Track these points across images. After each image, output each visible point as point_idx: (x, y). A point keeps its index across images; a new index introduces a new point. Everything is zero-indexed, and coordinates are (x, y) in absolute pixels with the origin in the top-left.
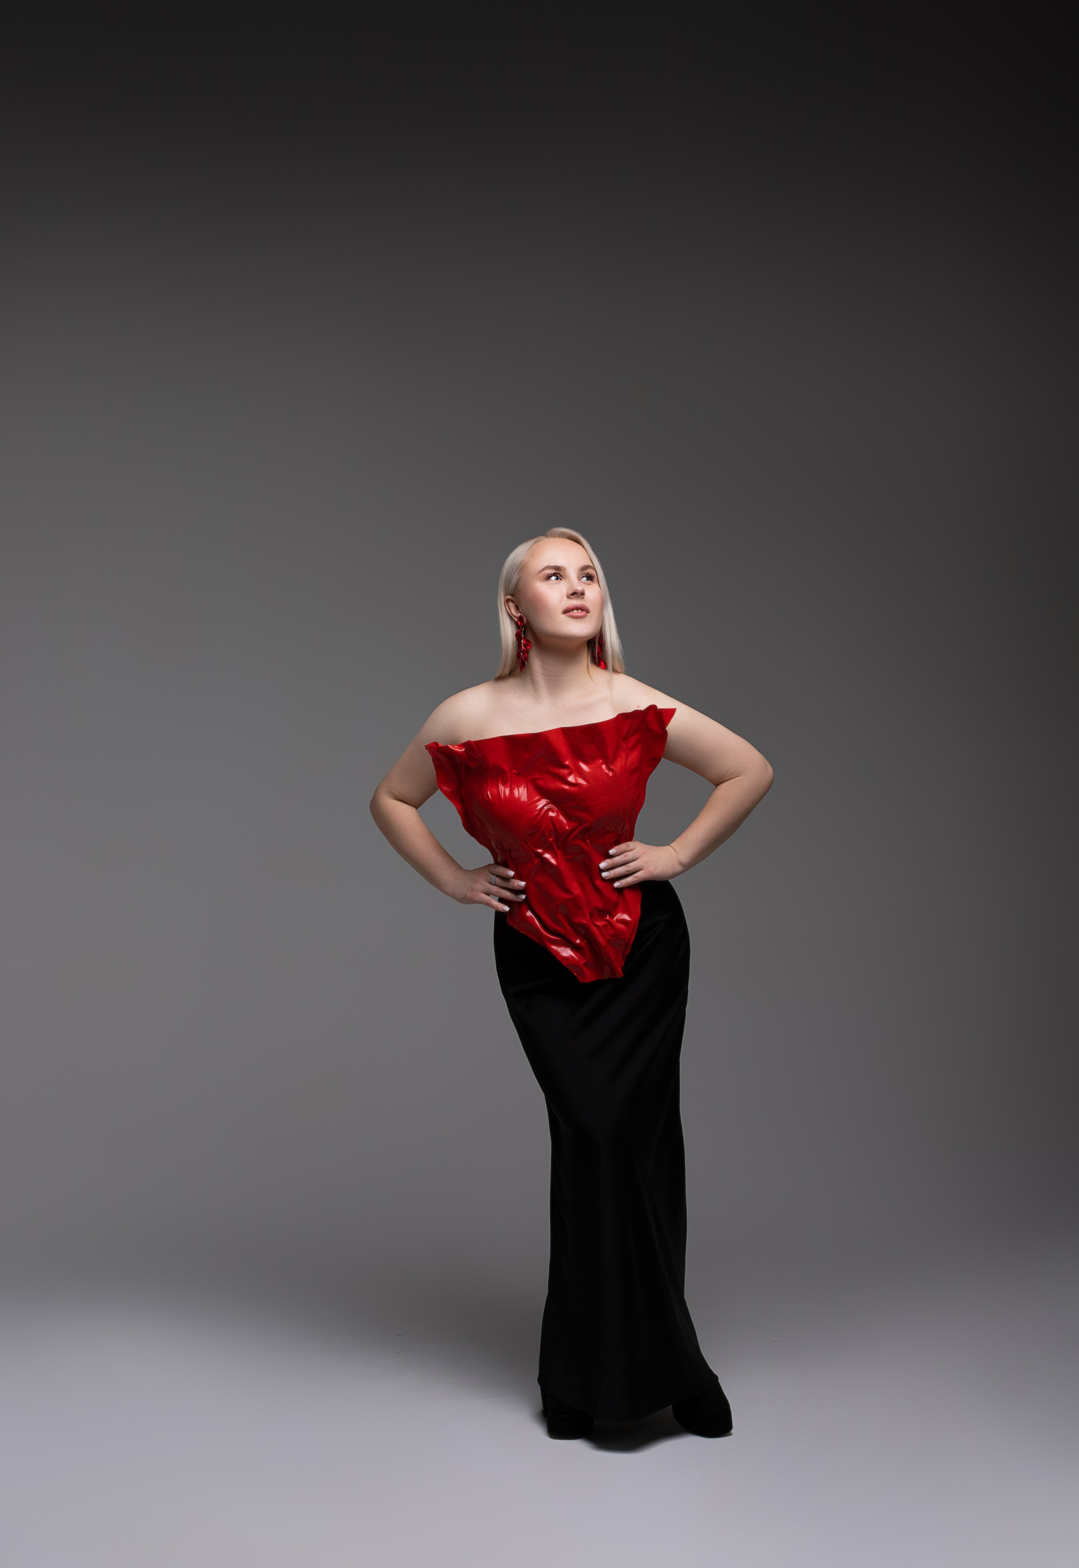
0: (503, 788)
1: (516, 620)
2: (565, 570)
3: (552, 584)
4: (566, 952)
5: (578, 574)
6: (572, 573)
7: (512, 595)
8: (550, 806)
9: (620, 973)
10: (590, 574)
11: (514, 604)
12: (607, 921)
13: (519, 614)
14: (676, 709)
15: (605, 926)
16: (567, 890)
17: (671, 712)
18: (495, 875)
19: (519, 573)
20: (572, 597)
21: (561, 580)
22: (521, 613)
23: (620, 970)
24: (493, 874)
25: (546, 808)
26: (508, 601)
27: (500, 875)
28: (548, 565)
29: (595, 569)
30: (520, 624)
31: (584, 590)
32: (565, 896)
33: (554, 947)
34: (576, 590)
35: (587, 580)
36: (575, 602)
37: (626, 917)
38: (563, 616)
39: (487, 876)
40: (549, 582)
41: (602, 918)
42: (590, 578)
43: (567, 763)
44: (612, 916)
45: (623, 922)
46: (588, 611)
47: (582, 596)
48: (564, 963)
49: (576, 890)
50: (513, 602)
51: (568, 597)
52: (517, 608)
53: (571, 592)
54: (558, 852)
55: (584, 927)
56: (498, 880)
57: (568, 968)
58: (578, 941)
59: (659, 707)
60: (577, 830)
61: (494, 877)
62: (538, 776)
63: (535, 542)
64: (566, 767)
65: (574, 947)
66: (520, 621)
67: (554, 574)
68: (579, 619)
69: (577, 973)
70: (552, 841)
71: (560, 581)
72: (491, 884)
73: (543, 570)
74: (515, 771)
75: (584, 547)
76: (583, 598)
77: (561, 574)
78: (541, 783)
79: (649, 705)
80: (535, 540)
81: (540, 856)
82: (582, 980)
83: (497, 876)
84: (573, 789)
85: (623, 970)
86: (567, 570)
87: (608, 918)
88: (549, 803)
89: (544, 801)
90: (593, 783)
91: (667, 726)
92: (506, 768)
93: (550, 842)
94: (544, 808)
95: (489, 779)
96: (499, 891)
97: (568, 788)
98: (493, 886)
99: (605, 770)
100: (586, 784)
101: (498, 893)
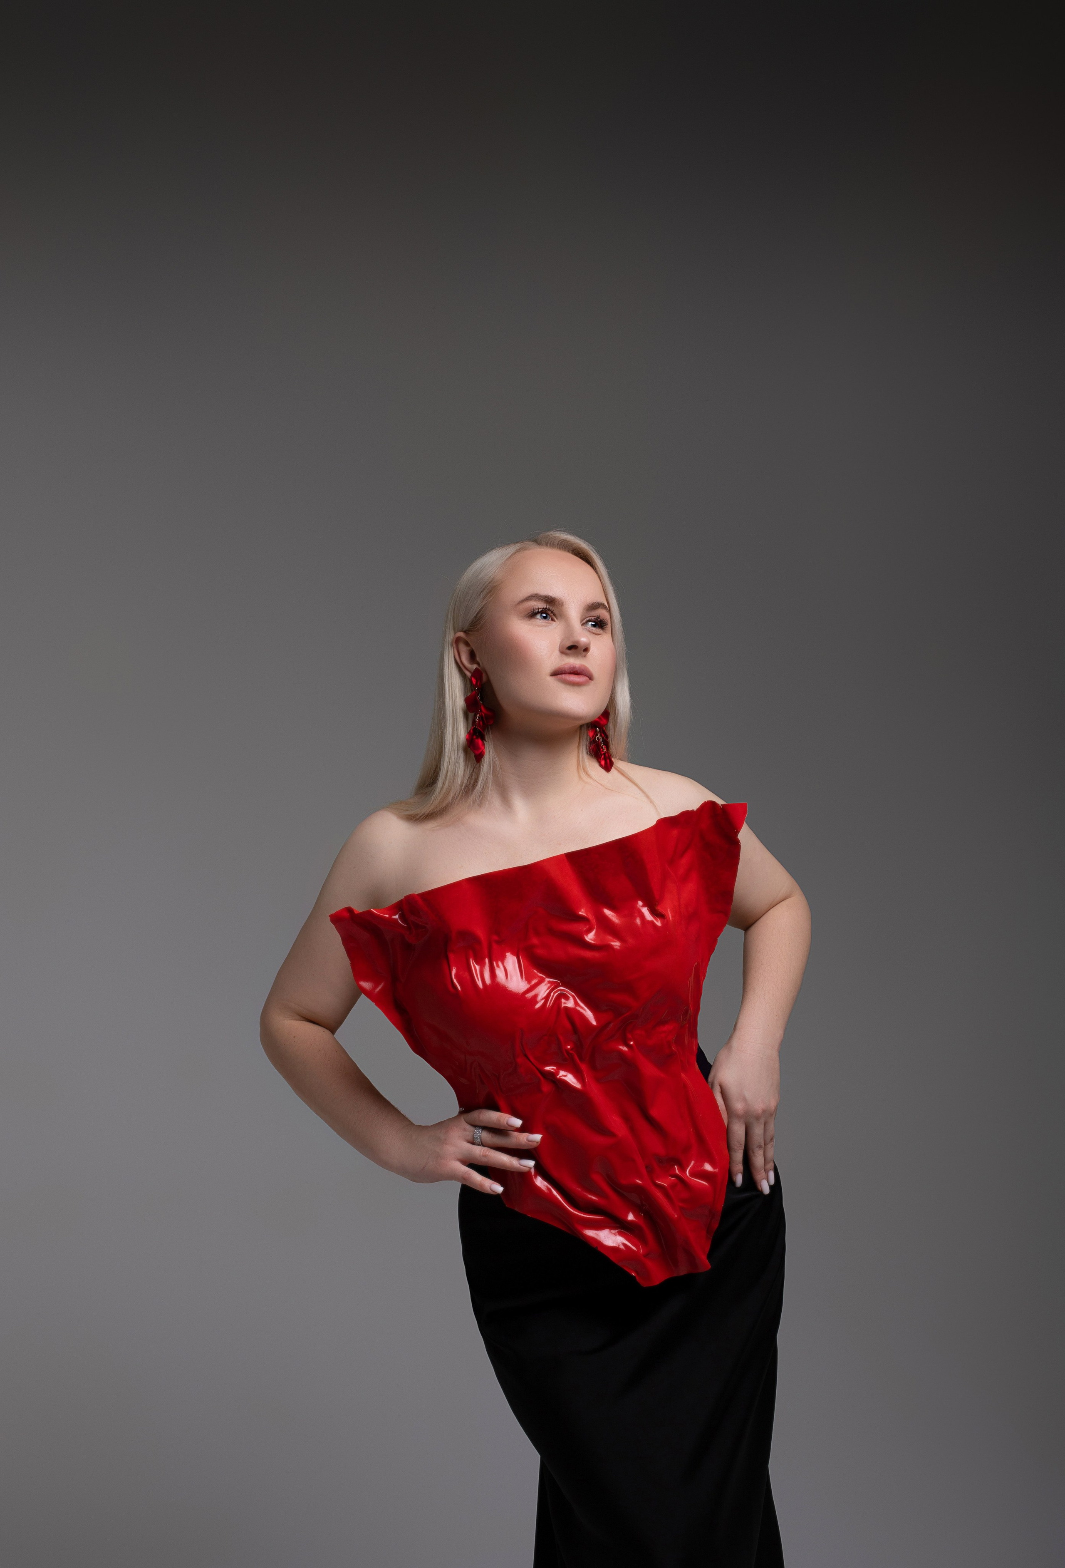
0: (478, 967)
1: (469, 674)
2: (562, 605)
3: (539, 626)
4: (610, 1238)
5: (582, 616)
6: (574, 611)
7: (465, 632)
8: (561, 990)
9: (704, 1264)
10: (601, 618)
11: (469, 648)
12: (676, 1176)
13: (475, 666)
14: (746, 804)
15: (673, 1186)
16: (602, 1130)
17: (739, 811)
18: (480, 1127)
19: (484, 598)
20: (568, 651)
21: (553, 620)
22: (478, 664)
23: (704, 1257)
24: (475, 1126)
25: (554, 995)
26: (458, 640)
27: (490, 1126)
28: (536, 592)
29: (609, 611)
30: (474, 683)
31: (589, 644)
33: (590, 1233)
34: (578, 642)
35: (594, 626)
36: (573, 661)
37: (708, 1167)
38: (551, 681)
39: (465, 1130)
40: (533, 621)
41: (666, 1171)
42: (599, 624)
43: (582, 913)
44: (684, 1168)
45: (705, 1175)
46: (591, 678)
47: (584, 653)
48: (613, 1258)
49: (615, 1122)
50: (467, 644)
51: (562, 652)
52: (472, 656)
53: (569, 644)
54: (583, 1067)
55: (639, 1189)
56: (485, 1136)
57: (620, 1264)
58: (631, 1217)
59: (720, 804)
60: (611, 1026)
61: (478, 1132)
62: (535, 941)
63: (519, 551)
64: (582, 918)
65: (623, 1227)
66: (476, 679)
67: (544, 611)
68: (576, 688)
69: (636, 1272)
70: (571, 1049)
71: (550, 621)
72: (473, 1143)
73: (528, 599)
74: (495, 937)
75: (597, 573)
76: (585, 656)
77: (556, 611)
78: (540, 952)
80: (517, 546)
81: (552, 1076)
82: (644, 1284)
83: (485, 1128)
84: (597, 955)
85: (710, 1256)
86: (565, 606)
87: (677, 1171)
88: (558, 986)
89: (549, 982)
90: (631, 941)
91: (738, 835)
92: (480, 933)
93: (567, 1050)
94: (552, 994)
95: (451, 956)
96: (486, 1156)
97: (588, 954)
98: (474, 1146)
99: (649, 916)
100: (616, 944)
101: (484, 1160)
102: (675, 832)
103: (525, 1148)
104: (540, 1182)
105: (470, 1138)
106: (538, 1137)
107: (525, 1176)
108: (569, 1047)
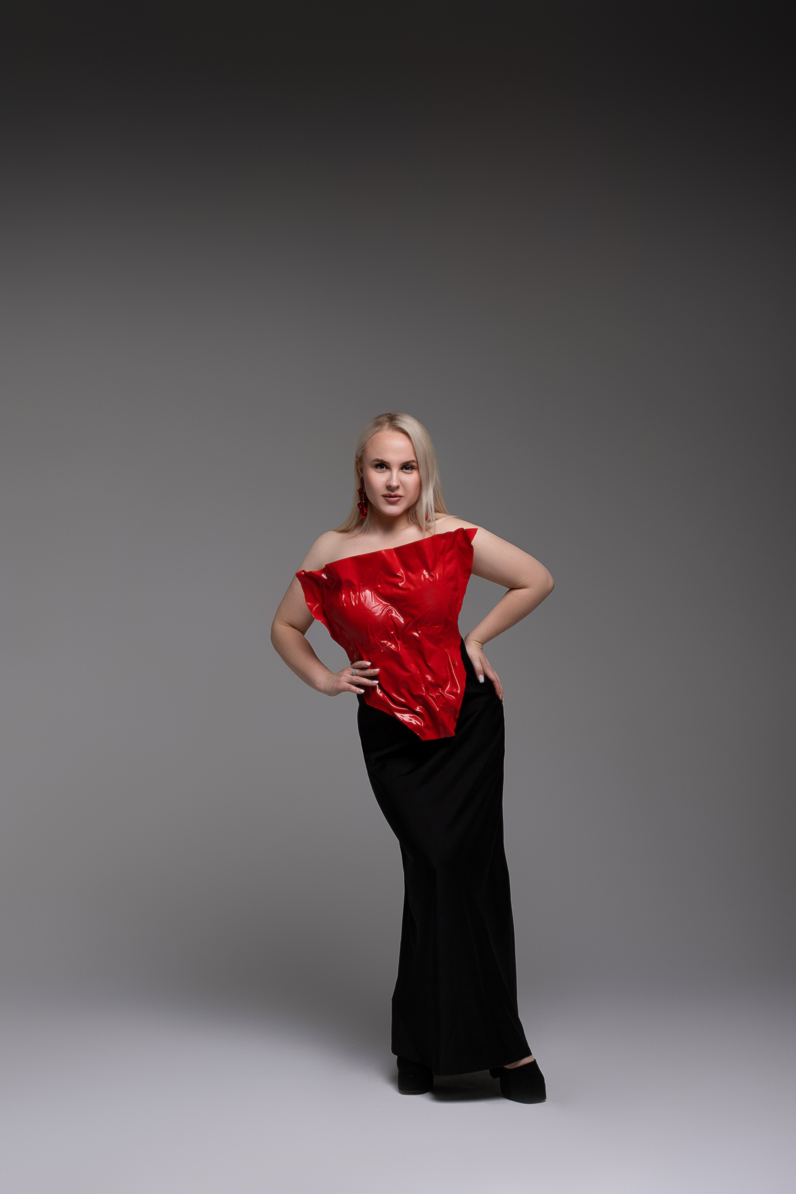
0: (353, 596)
4: (408, 718)
8: (390, 608)
9: (453, 734)
12: (440, 693)
14: (477, 529)
15: (438, 697)
16: (407, 670)
17: (474, 531)
23: (453, 731)
24: (354, 668)
25: (386, 610)
27: (360, 668)
29: (417, 461)
32: (406, 674)
33: (399, 715)
37: (454, 690)
39: (350, 670)
41: (436, 690)
43: (399, 573)
44: (443, 690)
45: (452, 693)
48: (409, 727)
49: (413, 667)
54: (399, 642)
55: (422, 697)
56: (357, 671)
57: (413, 730)
58: (418, 709)
59: (465, 528)
60: (410, 624)
61: (355, 670)
62: (379, 586)
64: (399, 577)
65: (415, 714)
69: (420, 734)
72: (353, 675)
73: (375, 460)
74: (362, 584)
78: (380, 591)
79: (458, 528)
81: (385, 645)
82: (423, 739)
83: (358, 668)
84: (404, 592)
85: (455, 732)
87: (440, 690)
88: (389, 606)
89: (384, 605)
90: (419, 587)
91: (471, 542)
92: (355, 582)
93: (391, 634)
94: (385, 609)
95: (343, 591)
96: (358, 679)
97: (400, 592)
98: (353, 676)
99: (427, 576)
100: (412, 588)
101: (357, 681)
102: (444, 541)
103: (374, 675)
104: (379, 691)
105: (351, 673)
106: (377, 670)
107: (374, 688)
108: (392, 633)
